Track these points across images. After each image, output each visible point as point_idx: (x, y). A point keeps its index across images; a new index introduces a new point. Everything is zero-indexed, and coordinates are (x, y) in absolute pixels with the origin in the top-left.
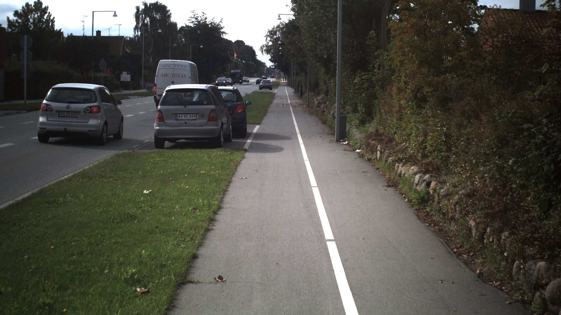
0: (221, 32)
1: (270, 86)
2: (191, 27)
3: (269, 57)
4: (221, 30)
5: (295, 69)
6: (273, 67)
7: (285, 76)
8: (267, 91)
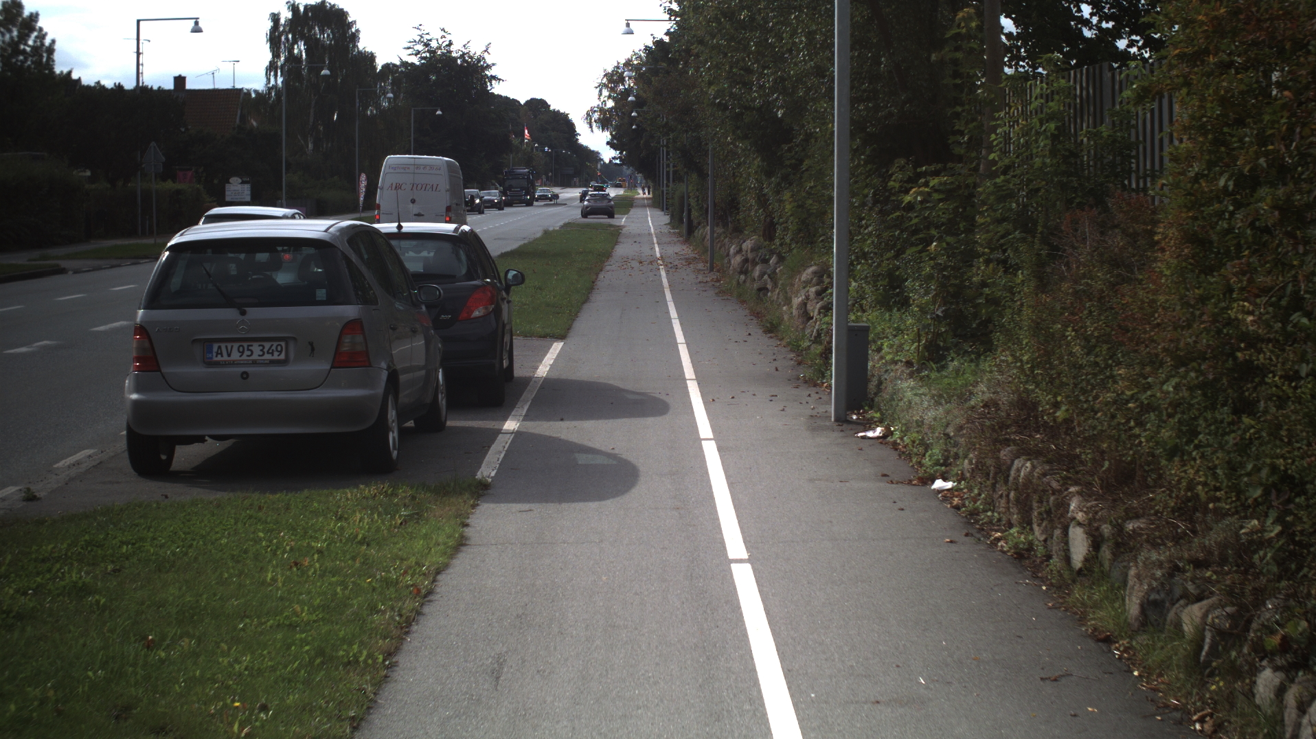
0: (488, 77)
1: (609, 210)
2: (413, 64)
3: (606, 136)
4: (487, 73)
5: (671, 165)
6: (618, 161)
7: (647, 183)
8: (602, 220)
